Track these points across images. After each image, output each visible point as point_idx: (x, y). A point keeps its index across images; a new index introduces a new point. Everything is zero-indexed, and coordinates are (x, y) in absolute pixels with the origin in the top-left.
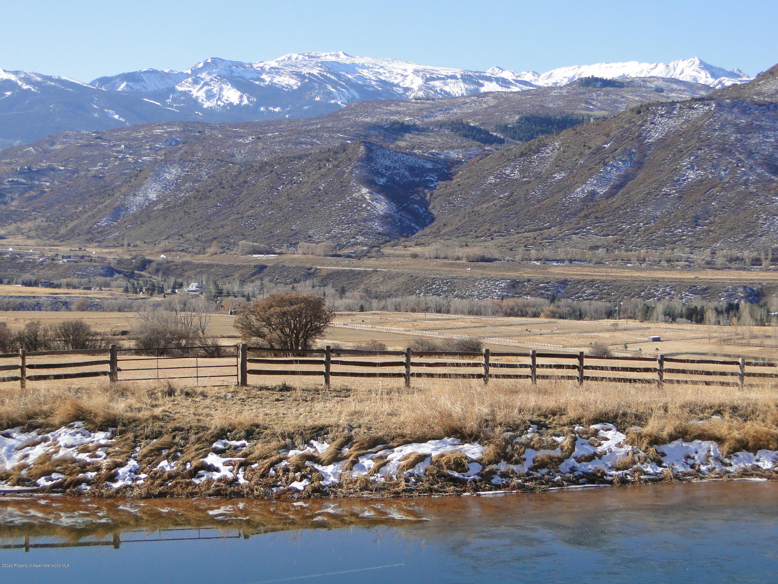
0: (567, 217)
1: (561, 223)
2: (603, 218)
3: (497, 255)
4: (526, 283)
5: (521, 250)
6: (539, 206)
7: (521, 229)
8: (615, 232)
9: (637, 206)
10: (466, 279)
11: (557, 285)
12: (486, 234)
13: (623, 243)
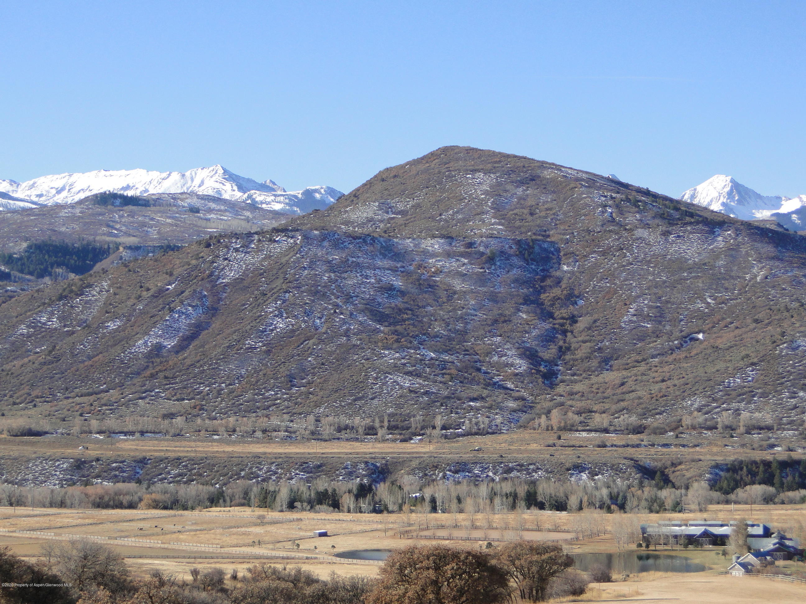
0: (128, 377)
1: (121, 385)
2: (174, 377)
3: (47, 428)
4: (94, 463)
5: (78, 421)
6: (91, 363)
7: (70, 393)
8: (192, 395)
9: (216, 363)
10: (15, 459)
11: (134, 464)
12: (26, 399)
13: (203, 409)
